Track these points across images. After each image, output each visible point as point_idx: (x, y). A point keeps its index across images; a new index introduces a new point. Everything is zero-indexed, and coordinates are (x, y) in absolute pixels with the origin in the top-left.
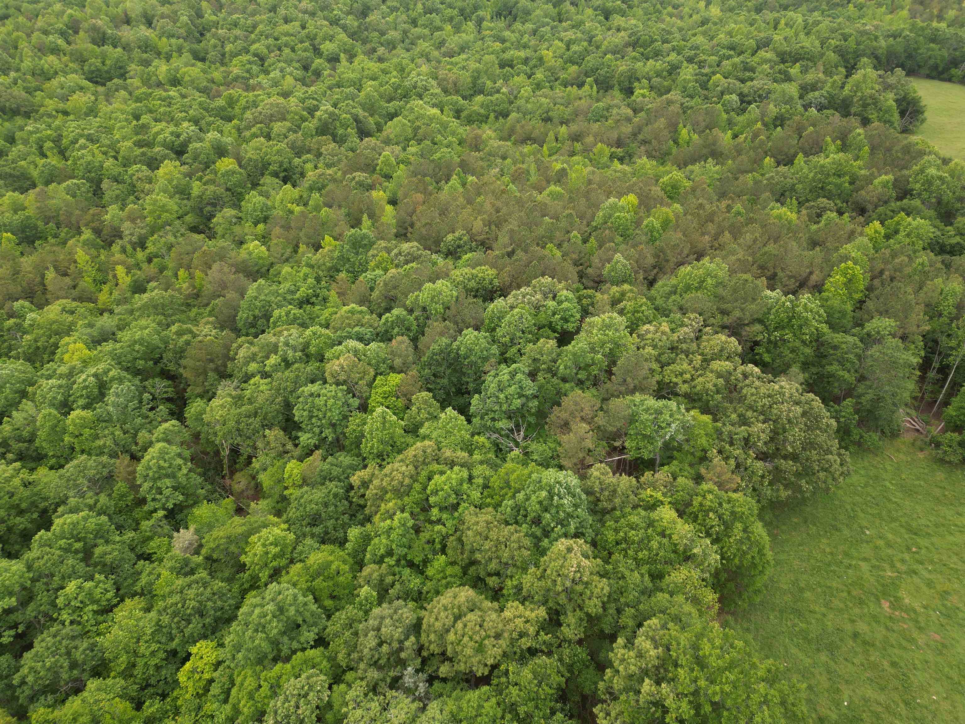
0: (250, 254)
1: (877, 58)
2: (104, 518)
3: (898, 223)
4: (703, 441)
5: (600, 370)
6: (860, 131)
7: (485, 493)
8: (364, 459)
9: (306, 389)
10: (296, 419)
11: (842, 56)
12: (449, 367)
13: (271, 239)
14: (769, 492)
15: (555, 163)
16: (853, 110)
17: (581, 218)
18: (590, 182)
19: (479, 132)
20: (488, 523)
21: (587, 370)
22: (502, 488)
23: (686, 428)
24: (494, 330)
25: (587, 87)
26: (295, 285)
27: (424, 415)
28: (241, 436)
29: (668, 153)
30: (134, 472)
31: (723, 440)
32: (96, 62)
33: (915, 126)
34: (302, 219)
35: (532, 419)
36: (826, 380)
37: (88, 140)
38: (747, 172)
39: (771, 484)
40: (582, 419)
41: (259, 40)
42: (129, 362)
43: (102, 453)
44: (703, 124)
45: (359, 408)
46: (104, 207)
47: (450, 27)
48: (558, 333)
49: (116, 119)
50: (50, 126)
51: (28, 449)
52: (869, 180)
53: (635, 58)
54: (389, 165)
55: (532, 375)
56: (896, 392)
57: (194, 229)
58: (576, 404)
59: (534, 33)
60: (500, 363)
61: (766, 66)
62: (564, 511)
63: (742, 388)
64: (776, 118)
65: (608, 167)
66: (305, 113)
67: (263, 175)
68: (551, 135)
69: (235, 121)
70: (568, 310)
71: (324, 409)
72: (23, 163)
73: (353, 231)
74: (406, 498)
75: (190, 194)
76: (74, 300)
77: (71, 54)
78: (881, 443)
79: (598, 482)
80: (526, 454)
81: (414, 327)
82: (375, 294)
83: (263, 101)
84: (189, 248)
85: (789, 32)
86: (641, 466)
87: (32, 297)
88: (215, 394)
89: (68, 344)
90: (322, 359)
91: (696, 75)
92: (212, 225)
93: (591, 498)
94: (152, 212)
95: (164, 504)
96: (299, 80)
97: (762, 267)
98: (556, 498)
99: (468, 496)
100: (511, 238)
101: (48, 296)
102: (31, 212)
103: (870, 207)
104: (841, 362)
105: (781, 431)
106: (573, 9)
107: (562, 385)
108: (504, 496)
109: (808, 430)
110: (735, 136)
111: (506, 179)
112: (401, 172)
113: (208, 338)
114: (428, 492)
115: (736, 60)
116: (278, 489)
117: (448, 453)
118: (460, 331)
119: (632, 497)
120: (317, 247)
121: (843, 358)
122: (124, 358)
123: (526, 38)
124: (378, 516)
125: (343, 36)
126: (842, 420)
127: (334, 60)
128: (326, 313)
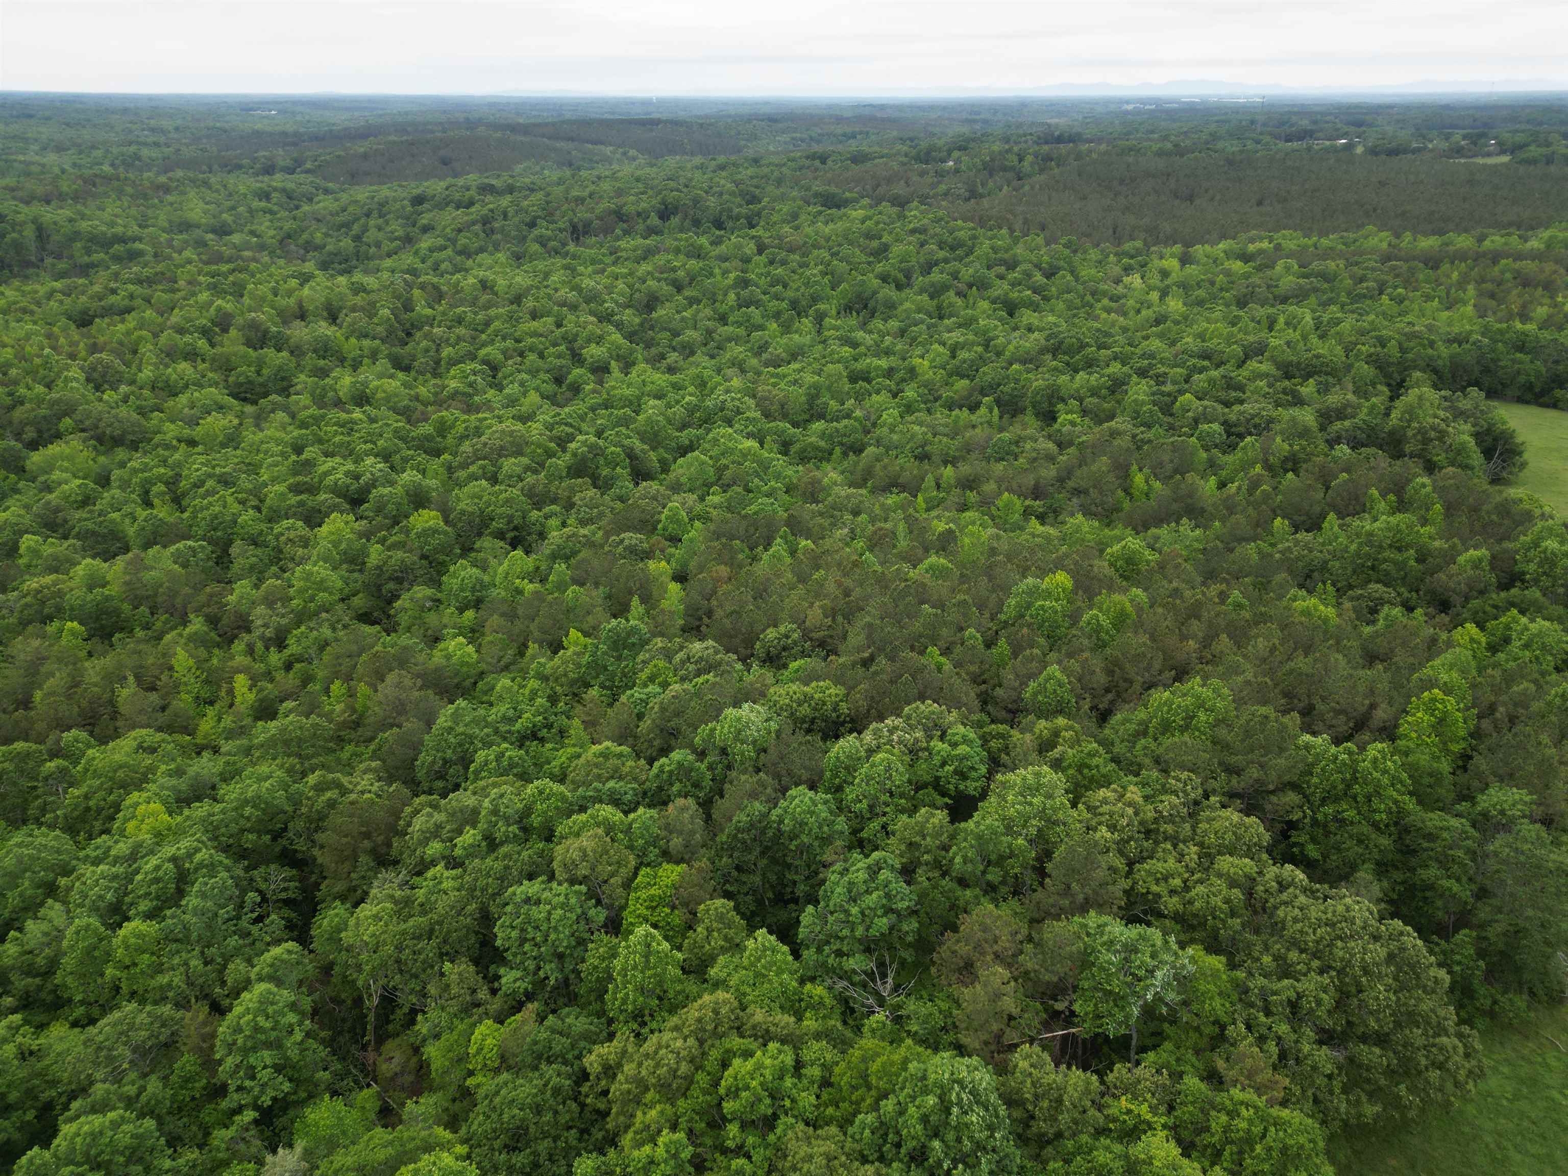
0: (448, 657)
1: (1435, 371)
2: (149, 1123)
3: (1508, 627)
4: (1218, 1006)
5: (1024, 867)
6: (1426, 480)
7: (825, 1096)
8: (610, 1021)
9: (519, 891)
10: (498, 943)
11: (1380, 368)
12: (763, 853)
13: (483, 634)
14: (1343, 1107)
15: (935, 522)
16: (1408, 448)
17: (981, 607)
18: (993, 551)
19: (818, 474)
20: (830, 1158)
21: (1002, 867)
22: (854, 1088)
23: (1182, 981)
24: (839, 789)
25: (983, 410)
26: (515, 709)
27: (717, 941)
28: (401, 972)
29: (1118, 510)
30: (213, 1035)
31: (1252, 1005)
32: (246, 371)
33: (1511, 473)
34: (536, 603)
35: (908, 955)
36: (1420, 894)
37: (219, 482)
38: (1248, 540)
39: (1345, 1090)
40: (997, 956)
41: (492, 342)
42: (231, 836)
43: (164, 999)
44: (1169, 467)
45: (605, 926)
46: (230, 582)
47: (775, 325)
48: (950, 797)
49: (266, 453)
50: (165, 461)
51: (40, 988)
52: (1450, 557)
53: (1056, 369)
54: (678, 522)
55: (907, 872)
56: (1549, 922)
57: (365, 618)
58: (985, 929)
59: (902, 333)
60: (850, 848)
61: (1262, 384)
62: (971, 1138)
63: (1276, 908)
64: (1286, 459)
65: (1022, 529)
66: (553, 445)
67: (480, 535)
68: (930, 480)
69: (446, 456)
70: (966, 757)
71: (544, 927)
72: (115, 515)
73: (614, 622)
74: (681, 1102)
75: (364, 563)
76: (160, 729)
77: (213, 360)
78: (1532, 1014)
79: (1029, 1081)
80: (898, 1020)
81: (707, 783)
82: (645, 725)
83: (490, 427)
84: (354, 648)
85: (1291, 334)
86: (1105, 1049)
87: (93, 725)
88: (366, 893)
89: (136, 805)
90: (549, 837)
91: (1153, 394)
92: (392, 612)
93: (1017, 1113)
94: (301, 591)
95: (257, 1098)
96: (547, 398)
97: (1287, 695)
98: (955, 1110)
99: (793, 1101)
100: (869, 636)
101: (119, 723)
102: (113, 590)
103: (1456, 600)
104: (1444, 862)
105: (1353, 990)
106: (959, 302)
107: (959, 893)
108: (858, 1103)
109: (1401, 990)
110: (1222, 485)
111: (860, 544)
112: (695, 533)
113: (367, 796)
114: (722, 1091)
115: (1215, 373)
116: (455, 1076)
117: (759, 1016)
118: (784, 790)
119: (1092, 1112)
120: (556, 647)
121: (1446, 856)
122: (223, 830)
123: (888, 339)
124: (630, 1135)
125: (617, 337)
126: (1457, 968)
127: (601, 370)
128: (562, 757)
